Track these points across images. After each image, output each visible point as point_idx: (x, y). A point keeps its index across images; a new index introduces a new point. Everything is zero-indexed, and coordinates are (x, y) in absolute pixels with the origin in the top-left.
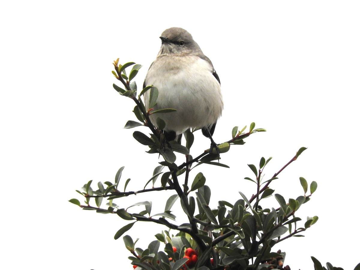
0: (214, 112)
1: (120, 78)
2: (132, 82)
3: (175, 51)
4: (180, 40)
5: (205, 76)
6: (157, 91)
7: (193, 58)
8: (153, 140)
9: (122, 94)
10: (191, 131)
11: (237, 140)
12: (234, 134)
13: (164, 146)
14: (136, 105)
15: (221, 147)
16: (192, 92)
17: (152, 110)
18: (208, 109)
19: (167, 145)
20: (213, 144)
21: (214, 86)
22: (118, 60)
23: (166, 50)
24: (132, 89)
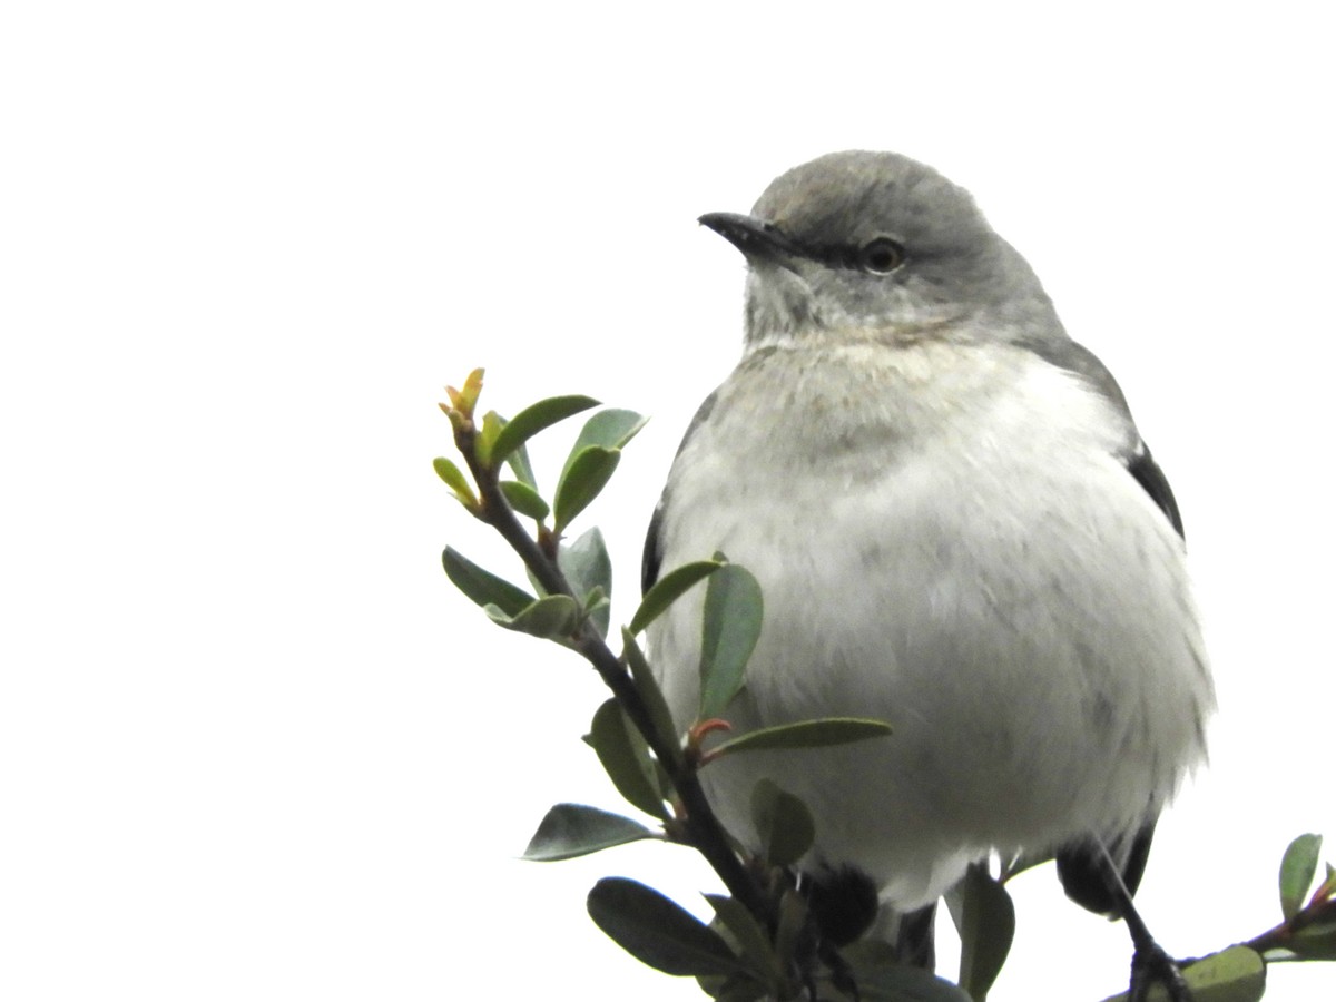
0: (1146, 730)
1: (495, 508)
2: (573, 537)
3: (831, 311)
4: (868, 232)
5: (1079, 489)
6: (755, 592)
7: (986, 359)
8: (730, 939)
9: (509, 620)
10: (995, 872)
11: (1313, 931)
12: (1297, 885)
13: (809, 981)
14: (609, 694)
15: (1207, 983)
16: (993, 598)
17: (721, 727)
18: (1102, 711)
19: (823, 971)
20: (1150, 962)
21: (1142, 555)
22: (476, 380)
23: (770, 306)
24: (574, 584)
